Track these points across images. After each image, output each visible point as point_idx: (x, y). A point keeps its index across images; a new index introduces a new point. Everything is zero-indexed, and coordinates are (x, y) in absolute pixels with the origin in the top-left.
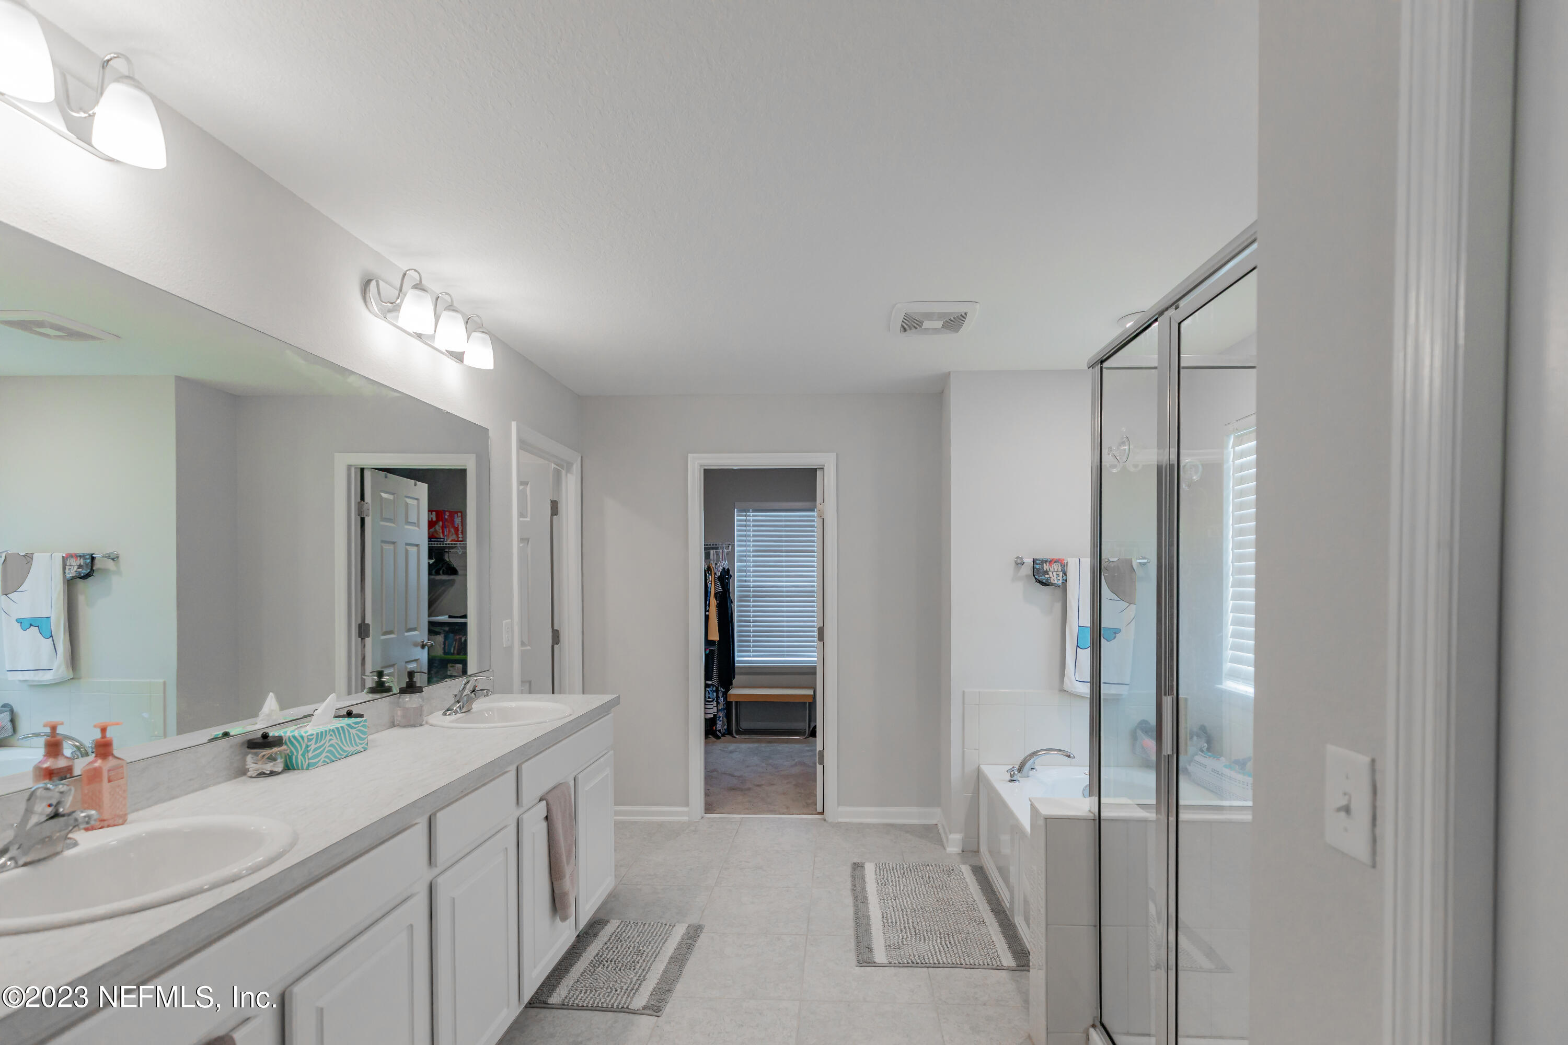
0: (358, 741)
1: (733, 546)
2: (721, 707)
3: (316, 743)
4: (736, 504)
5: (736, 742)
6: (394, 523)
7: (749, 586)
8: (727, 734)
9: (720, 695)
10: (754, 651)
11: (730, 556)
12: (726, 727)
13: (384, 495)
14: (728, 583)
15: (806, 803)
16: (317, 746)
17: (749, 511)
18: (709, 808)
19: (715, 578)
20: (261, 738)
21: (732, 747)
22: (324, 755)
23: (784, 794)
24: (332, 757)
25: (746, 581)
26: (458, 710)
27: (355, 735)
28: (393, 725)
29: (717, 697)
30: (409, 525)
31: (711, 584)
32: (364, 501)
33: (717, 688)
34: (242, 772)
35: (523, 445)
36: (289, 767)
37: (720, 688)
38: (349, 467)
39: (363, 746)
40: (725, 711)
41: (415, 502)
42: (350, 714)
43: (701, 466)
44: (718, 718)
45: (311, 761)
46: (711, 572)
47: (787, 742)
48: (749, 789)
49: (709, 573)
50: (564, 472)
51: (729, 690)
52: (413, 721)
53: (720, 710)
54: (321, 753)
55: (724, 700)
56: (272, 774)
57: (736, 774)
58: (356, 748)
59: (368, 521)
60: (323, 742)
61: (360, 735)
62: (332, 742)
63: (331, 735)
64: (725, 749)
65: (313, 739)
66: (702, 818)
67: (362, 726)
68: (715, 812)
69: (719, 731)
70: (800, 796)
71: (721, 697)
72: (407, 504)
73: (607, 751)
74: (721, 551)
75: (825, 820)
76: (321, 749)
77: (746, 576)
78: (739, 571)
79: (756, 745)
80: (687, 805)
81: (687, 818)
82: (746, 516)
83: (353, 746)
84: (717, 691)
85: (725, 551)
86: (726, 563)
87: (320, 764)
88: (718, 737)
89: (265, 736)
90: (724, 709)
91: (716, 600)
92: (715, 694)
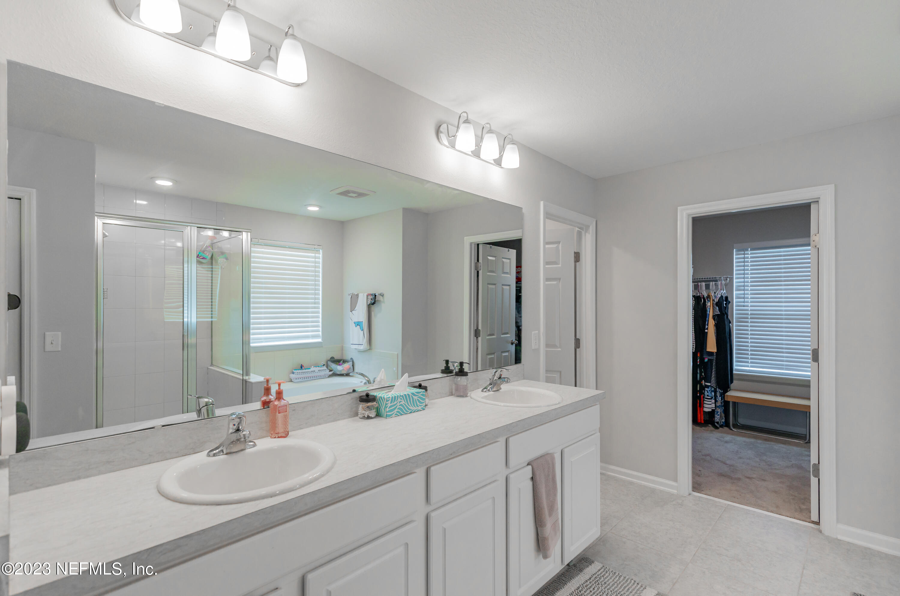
0: (418, 403)
1: (733, 278)
2: (719, 404)
3: (391, 403)
4: (735, 245)
5: (732, 434)
6: (495, 273)
7: (747, 310)
8: (724, 426)
9: (718, 394)
10: (751, 363)
11: (729, 286)
12: (723, 421)
13: (489, 258)
14: (726, 308)
15: (800, 508)
16: (392, 404)
17: (747, 250)
18: (697, 487)
19: (713, 304)
20: (366, 396)
21: (728, 437)
22: (396, 410)
23: (775, 492)
24: (402, 413)
25: (744, 306)
26: (491, 390)
27: (416, 400)
28: (451, 394)
29: (716, 396)
30: (506, 274)
31: (710, 308)
32: (479, 262)
33: (715, 389)
34: (356, 414)
35: (548, 216)
36: (378, 415)
37: (718, 389)
38: (471, 243)
39: (422, 407)
40: (723, 408)
41: (508, 261)
42: (420, 386)
43: (689, 215)
44: (716, 413)
45: (388, 413)
46: (710, 299)
47: (784, 443)
48: (739, 479)
49: (708, 300)
50: (583, 232)
51: (727, 392)
52: (461, 392)
53: (718, 407)
54: (394, 409)
55: (721, 398)
56: (369, 418)
57: (728, 462)
58: (417, 408)
59: (480, 272)
60: (395, 403)
61: (420, 400)
62: (401, 403)
63: (401, 399)
64: (721, 439)
65: (389, 400)
66: (690, 494)
67: (421, 395)
68: (703, 492)
69: (718, 423)
70: (793, 499)
71: (719, 396)
72: (503, 262)
73: (595, 432)
74: (719, 283)
75: (820, 531)
76: (396, 406)
77: (744, 302)
78: (738, 298)
79: (752, 440)
80: (676, 480)
81: (676, 491)
82: (744, 254)
83: (416, 407)
84: (715, 392)
85: (723, 282)
86: (725, 291)
87: (394, 415)
88: (716, 428)
89: (367, 395)
90: (722, 406)
91: (715, 321)
92: (713, 393)
